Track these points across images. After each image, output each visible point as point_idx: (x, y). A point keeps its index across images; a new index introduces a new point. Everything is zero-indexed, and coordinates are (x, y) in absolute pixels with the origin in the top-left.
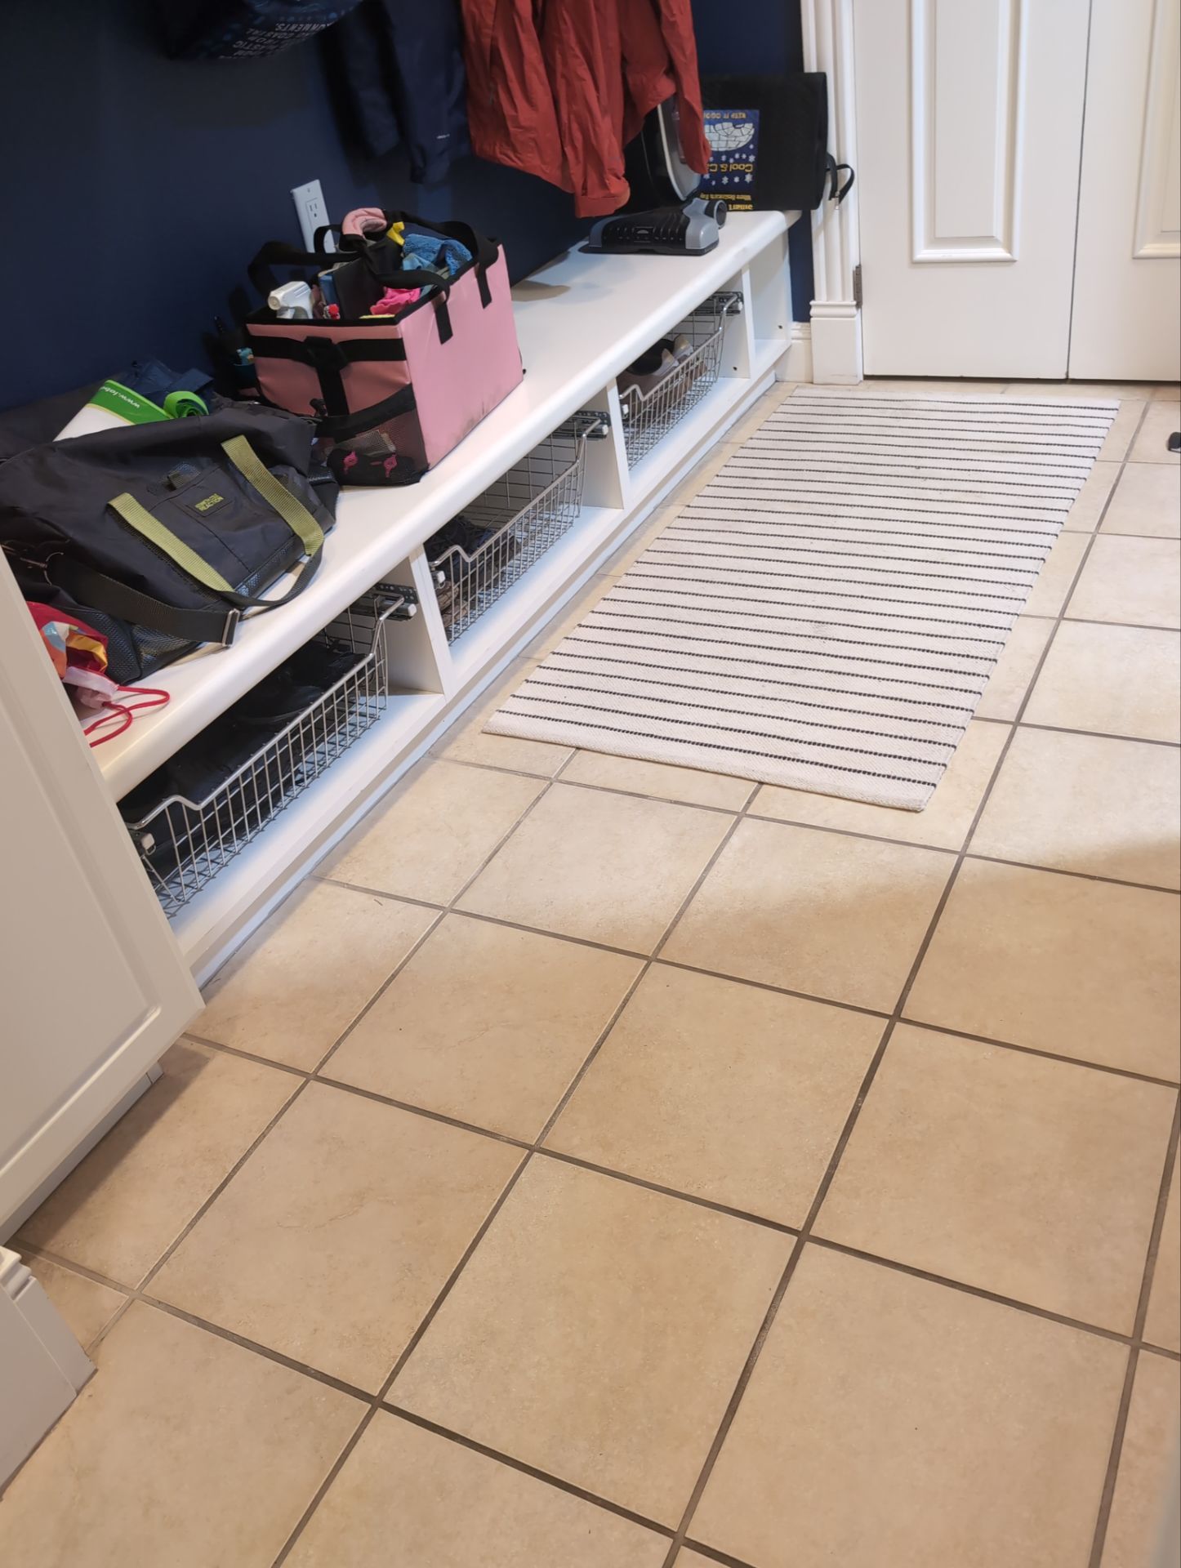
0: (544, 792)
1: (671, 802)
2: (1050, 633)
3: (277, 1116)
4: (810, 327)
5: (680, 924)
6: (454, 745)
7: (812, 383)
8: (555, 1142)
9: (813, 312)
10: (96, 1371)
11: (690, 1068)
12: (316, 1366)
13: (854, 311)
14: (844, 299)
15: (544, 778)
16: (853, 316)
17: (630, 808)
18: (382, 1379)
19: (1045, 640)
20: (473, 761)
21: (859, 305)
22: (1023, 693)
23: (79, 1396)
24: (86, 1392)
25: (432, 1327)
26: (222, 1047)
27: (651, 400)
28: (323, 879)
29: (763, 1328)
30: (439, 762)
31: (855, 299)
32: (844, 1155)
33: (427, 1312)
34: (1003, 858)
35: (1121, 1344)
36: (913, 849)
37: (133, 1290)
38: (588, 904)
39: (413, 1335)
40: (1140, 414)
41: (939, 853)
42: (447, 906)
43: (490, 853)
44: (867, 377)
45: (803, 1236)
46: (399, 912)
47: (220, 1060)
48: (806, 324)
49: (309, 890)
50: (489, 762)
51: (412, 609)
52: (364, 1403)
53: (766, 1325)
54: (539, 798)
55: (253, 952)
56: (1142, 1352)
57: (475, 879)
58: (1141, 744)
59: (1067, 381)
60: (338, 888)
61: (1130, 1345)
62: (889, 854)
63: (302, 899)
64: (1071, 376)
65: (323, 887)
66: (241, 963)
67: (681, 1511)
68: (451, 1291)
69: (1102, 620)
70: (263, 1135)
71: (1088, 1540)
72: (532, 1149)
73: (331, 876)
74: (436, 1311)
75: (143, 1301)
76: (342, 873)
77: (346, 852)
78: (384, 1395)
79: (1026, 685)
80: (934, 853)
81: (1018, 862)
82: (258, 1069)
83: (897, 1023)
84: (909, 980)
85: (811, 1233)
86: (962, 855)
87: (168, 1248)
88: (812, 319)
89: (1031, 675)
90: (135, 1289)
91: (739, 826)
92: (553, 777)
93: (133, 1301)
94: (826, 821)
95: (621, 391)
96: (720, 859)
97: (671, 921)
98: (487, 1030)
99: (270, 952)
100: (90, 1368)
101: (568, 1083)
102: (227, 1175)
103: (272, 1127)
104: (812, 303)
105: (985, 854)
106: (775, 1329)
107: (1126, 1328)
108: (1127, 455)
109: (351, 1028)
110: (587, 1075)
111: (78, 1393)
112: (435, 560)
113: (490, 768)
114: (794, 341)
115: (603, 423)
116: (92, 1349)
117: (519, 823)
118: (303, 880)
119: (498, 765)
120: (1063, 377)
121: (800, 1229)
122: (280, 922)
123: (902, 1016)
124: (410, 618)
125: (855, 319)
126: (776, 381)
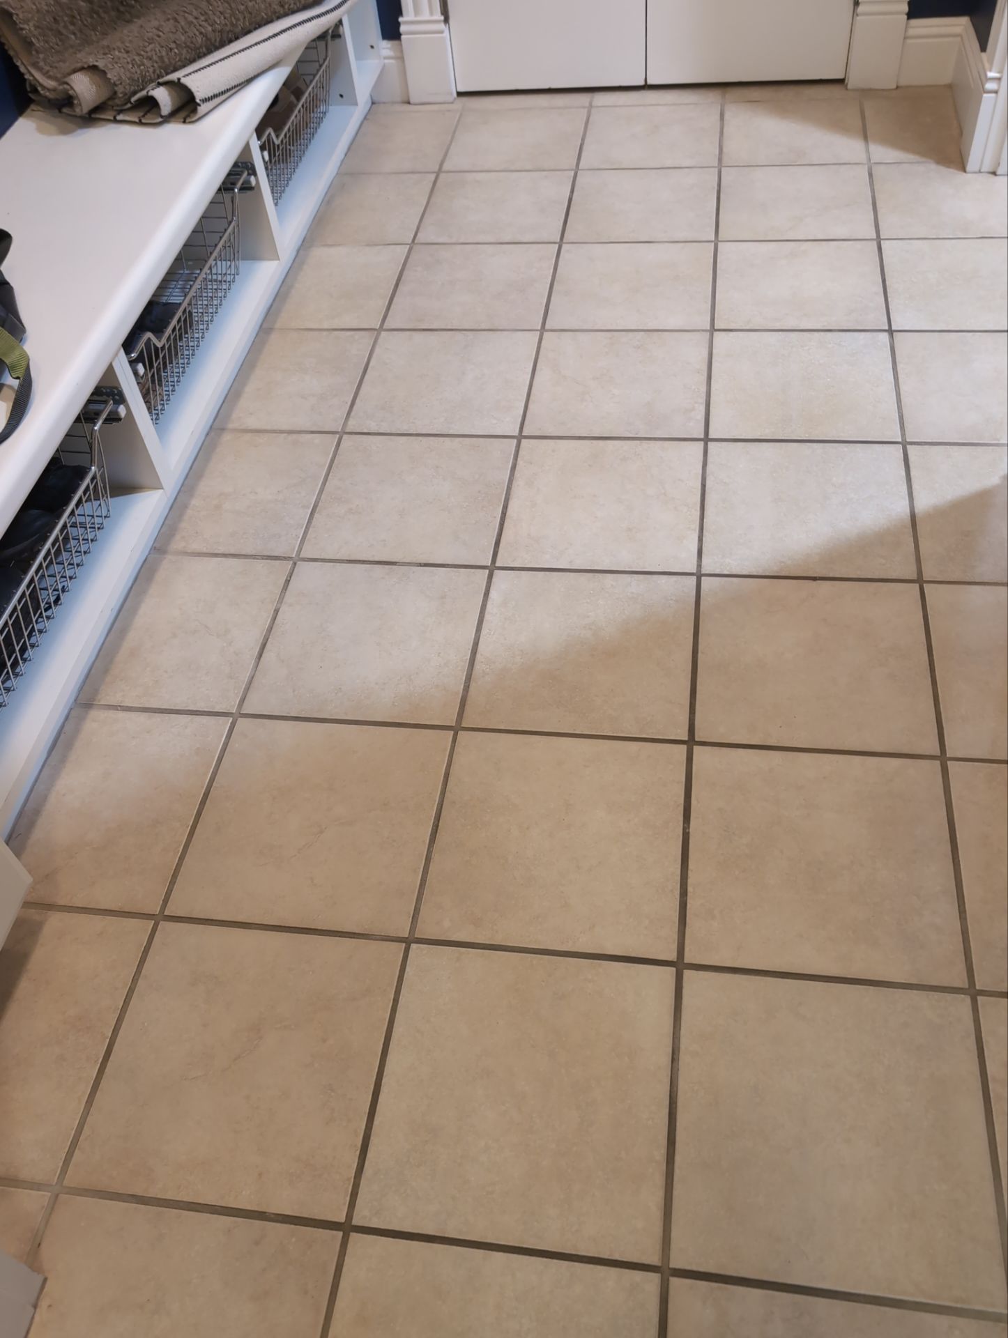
0: (291, 575)
1: (420, 565)
2: (707, 346)
3: (138, 966)
4: (401, 45)
5: (472, 689)
6: (178, 537)
7: (409, 103)
8: (426, 930)
9: (403, 28)
10: (45, 1280)
11: (528, 829)
12: (274, 1209)
13: (442, 26)
14: (431, 13)
15: (285, 558)
16: (442, 32)
17: (383, 578)
18: (345, 1204)
19: (705, 353)
20: (205, 550)
21: (446, 20)
22: (702, 408)
23: (38, 1310)
24: (44, 1304)
25: (374, 1140)
26: (51, 907)
27: (282, 141)
28: (92, 704)
29: (673, 1060)
30: (169, 557)
31: (442, 14)
32: (690, 881)
33: (364, 1127)
34: (734, 572)
35: (963, 996)
36: (655, 577)
37: (52, 1185)
38: (377, 684)
39: (358, 1153)
40: (718, 117)
41: (679, 577)
42: (234, 712)
43: (258, 649)
44: (460, 94)
45: (679, 965)
46: (186, 727)
47: (54, 921)
48: (396, 42)
49: (81, 719)
50: (221, 550)
51: (122, 410)
52: (335, 1232)
53: (675, 1057)
54: (288, 582)
55: (45, 798)
56: (980, 998)
57: (253, 678)
58: (815, 445)
59: (646, 87)
60: (111, 711)
61: (970, 995)
62: (636, 585)
63: (77, 730)
64: (650, 82)
65: (94, 713)
66: (37, 812)
67: (658, 1247)
68: (380, 1100)
69: (747, 328)
70: (131, 991)
71: (988, 1171)
72: (408, 942)
73: (99, 701)
74: (372, 1124)
75: (66, 1194)
76: (110, 695)
77: (106, 671)
78: (352, 1219)
79: (703, 400)
80: (674, 578)
81: (748, 574)
82: (99, 922)
83: (695, 747)
84: (691, 704)
85: (686, 961)
86: (699, 576)
87: (74, 1132)
88: (403, 37)
89: (704, 389)
90: (54, 1183)
91: (494, 580)
92: (294, 556)
93: (57, 1196)
94: (571, 562)
95: (259, 138)
96: (487, 617)
97: (462, 687)
98: (321, 832)
99: (64, 795)
100: (40, 1278)
101: (420, 868)
102: (108, 1040)
103: (138, 980)
104: (400, 19)
105: (717, 572)
106: (684, 1058)
107: (962, 982)
108: (720, 160)
109: (182, 858)
110: (436, 857)
111: (35, 1306)
112: (131, 353)
113: (225, 555)
114: (386, 61)
115: (249, 174)
116: (32, 1256)
117: (277, 611)
118: (71, 709)
119: (232, 551)
120: (642, 83)
121: (675, 960)
122: (63, 760)
123: (696, 739)
124: (120, 419)
125: (444, 35)
126: (373, 103)
